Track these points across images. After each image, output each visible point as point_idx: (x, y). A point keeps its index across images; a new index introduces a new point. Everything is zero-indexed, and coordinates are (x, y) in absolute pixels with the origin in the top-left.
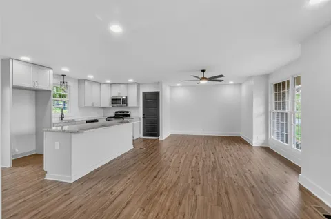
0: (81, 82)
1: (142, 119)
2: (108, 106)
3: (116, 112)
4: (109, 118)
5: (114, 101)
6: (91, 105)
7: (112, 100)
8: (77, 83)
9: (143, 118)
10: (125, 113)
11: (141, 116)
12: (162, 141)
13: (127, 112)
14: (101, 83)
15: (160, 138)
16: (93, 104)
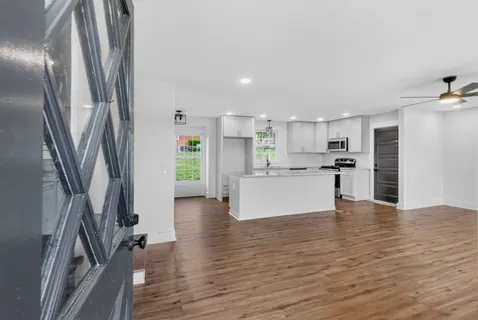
0: (289, 124)
1: (373, 172)
2: (324, 151)
3: (337, 160)
5: (332, 145)
6: (300, 151)
7: (330, 143)
8: (285, 127)
9: (375, 170)
10: (348, 162)
11: (372, 167)
12: (402, 211)
13: (352, 160)
15: (399, 206)
16: (303, 149)
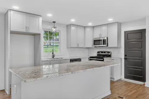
4: (91, 58)
5: (96, 42)
6: (76, 46)
9: (125, 59)
10: (106, 54)
11: (123, 57)
13: (108, 52)
14: (85, 27)
16: (78, 44)
